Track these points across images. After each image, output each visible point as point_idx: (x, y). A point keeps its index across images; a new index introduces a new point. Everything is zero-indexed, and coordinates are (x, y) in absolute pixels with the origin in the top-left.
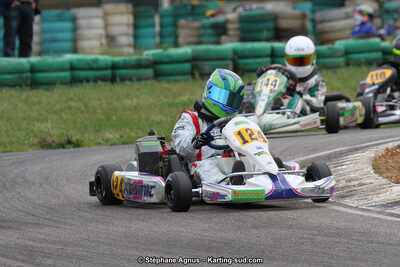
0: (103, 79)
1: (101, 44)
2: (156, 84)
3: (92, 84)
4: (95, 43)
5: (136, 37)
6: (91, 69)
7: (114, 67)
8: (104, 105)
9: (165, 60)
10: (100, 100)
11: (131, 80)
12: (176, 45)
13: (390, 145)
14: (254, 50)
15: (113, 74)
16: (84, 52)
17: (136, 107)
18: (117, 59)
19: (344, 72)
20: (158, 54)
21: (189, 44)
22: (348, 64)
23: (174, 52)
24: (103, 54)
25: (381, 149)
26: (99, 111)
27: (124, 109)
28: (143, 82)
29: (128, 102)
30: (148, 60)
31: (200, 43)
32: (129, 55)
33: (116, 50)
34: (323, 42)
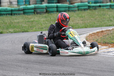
0: (9, 14)
1: (8, 4)
2: (24, 16)
3: (5, 16)
4: (6, 4)
5: (18, 2)
6: (5, 11)
7: (12, 11)
8: (9, 22)
9: (27, 9)
10: (8, 20)
11: (17, 14)
12: (29, 4)
13: (91, 33)
14: (52, 6)
15: (12, 13)
16: (3, 6)
17: (18, 22)
18: (13, 8)
19: (77, 12)
20: (24, 7)
21: (33, 4)
22: (78, 10)
23: (29, 6)
24: (8, 7)
25: (88, 34)
26: (8, 23)
27: (15, 23)
28: (20, 15)
29: (16, 21)
30: (22, 9)
31: (36, 4)
32: (16, 7)
33: (12, 6)
34: (71, 4)
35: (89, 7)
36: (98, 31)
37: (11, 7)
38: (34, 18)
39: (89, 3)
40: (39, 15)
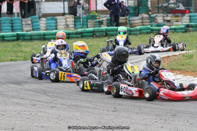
1: (65, 27)
2: (82, 39)
4: (63, 27)
5: (75, 25)
7: (69, 34)
9: (85, 32)
11: (74, 38)
12: (88, 27)
14: (112, 29)
15: (69, 36)
18: (70, 32)
19: (140, 36)
20: (82, 30)
21: (92, 27)
22: (141, 33)
23: (87, 29)
24: (65, 30)
28: (78, 39)
30: (79, 32)
31: (94, 27)
32: (73, 30)
34: (132, 27)
35: (152, 30)
36: (164, 56)
37: (68, 30)
38: (93, 42)
39: (152, 26)
40: (98, 39)
